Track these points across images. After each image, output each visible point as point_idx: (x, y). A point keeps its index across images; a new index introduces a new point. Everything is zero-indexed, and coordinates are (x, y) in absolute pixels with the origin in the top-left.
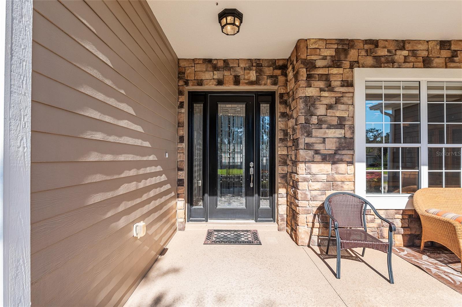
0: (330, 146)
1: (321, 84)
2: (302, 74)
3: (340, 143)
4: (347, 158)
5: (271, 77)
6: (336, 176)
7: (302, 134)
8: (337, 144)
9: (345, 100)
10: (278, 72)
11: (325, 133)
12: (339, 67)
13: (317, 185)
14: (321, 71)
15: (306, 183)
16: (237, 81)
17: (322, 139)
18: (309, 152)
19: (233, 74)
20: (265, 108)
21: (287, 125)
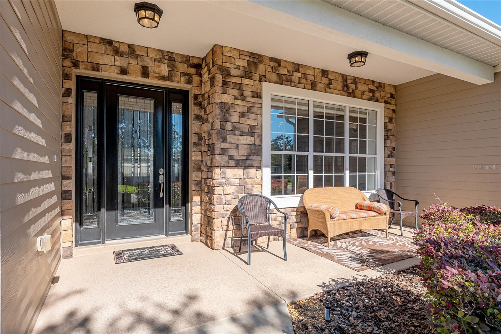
0: (243, 152)
1: (235, 92)
2: (218, 79)
3: (250, 150)
4: (256, 164)
5: (185, 74)
6: (247, 180)
7: (218, 140)
8: (248, 150)
9: (255, 110)
10: (192, 71)
11: (238, 139)
12: (250, 78)
13: (231, 190)
14: (235, 80)
15: (221, 188)
16: (145, 73)
17: (236, 145)
18: (224, 157)
19: (141, 64)
20: (177, 107)
21: (201, 129)
